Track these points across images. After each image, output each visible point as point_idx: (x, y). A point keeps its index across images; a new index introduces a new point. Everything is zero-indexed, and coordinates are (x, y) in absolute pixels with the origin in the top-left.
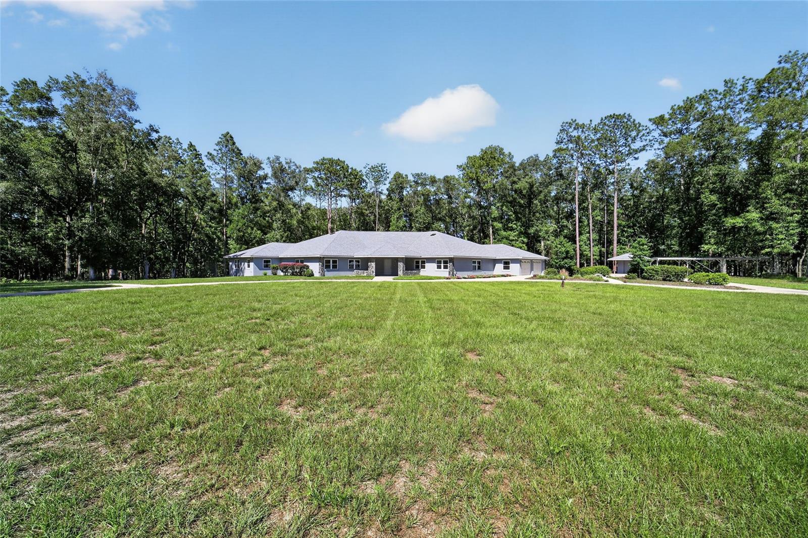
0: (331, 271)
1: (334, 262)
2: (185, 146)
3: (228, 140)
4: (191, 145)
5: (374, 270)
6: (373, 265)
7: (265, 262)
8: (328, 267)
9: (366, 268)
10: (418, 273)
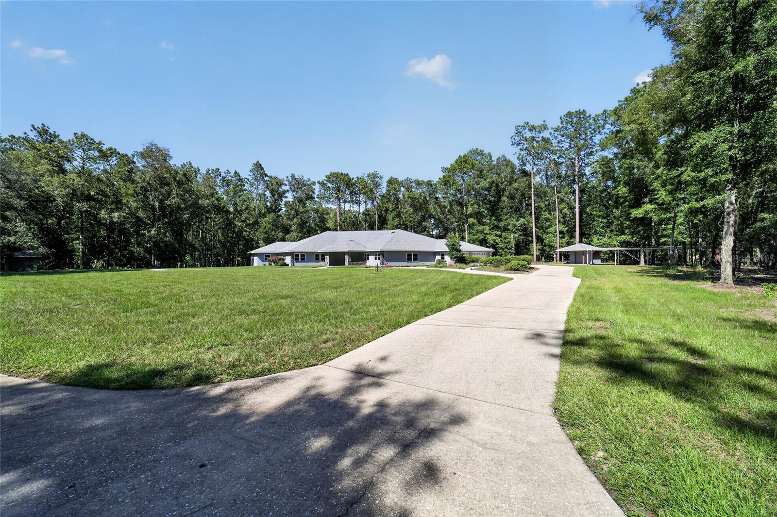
0: (300, 262)
1: (303, 255)
2: (232, 174)
3: (258, 166)
4: (236, 172)
5: (328, 261)
6: (327, 258)
7: (266, 256)
8: (297, 259)
9: (323, 260)
10: (365, 264)
